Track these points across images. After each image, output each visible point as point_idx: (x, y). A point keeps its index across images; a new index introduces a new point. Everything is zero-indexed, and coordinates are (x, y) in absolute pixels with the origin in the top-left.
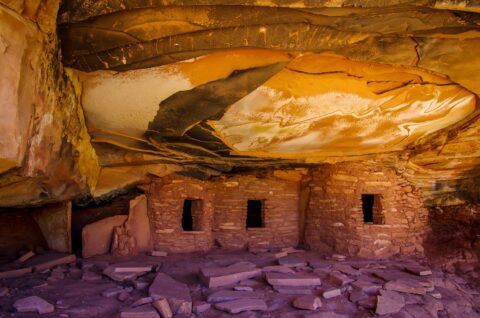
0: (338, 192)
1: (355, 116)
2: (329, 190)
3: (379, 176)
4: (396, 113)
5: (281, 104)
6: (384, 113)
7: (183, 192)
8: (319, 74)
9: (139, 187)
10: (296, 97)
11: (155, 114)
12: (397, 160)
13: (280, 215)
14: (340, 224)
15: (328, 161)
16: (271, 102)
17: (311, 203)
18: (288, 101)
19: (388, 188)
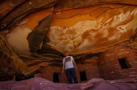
0: (108, 61)
1: (95, 28)
2: (106, 61)
3: (122, 50)
4: (110, 23)
5: (65, 31)
6: (106, 24)
7: (52, 70)
8: (71, 17)
9: (39, 71)
10: (68, 27)
11: (28, 43)
12: (129, 43)
13: (92, 75)
14: (113, 72)
15: (101, 51)
16: (61, 31)
17: (102, 68)
18: (66, 29)
19: (128, 54)
